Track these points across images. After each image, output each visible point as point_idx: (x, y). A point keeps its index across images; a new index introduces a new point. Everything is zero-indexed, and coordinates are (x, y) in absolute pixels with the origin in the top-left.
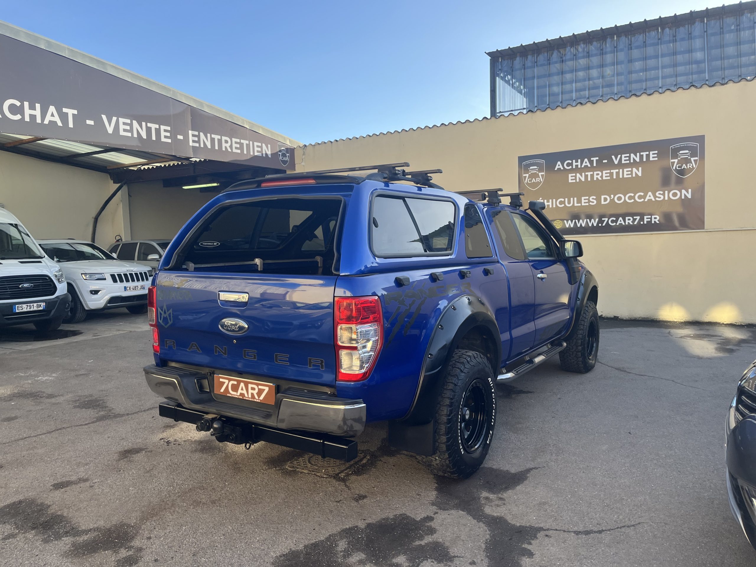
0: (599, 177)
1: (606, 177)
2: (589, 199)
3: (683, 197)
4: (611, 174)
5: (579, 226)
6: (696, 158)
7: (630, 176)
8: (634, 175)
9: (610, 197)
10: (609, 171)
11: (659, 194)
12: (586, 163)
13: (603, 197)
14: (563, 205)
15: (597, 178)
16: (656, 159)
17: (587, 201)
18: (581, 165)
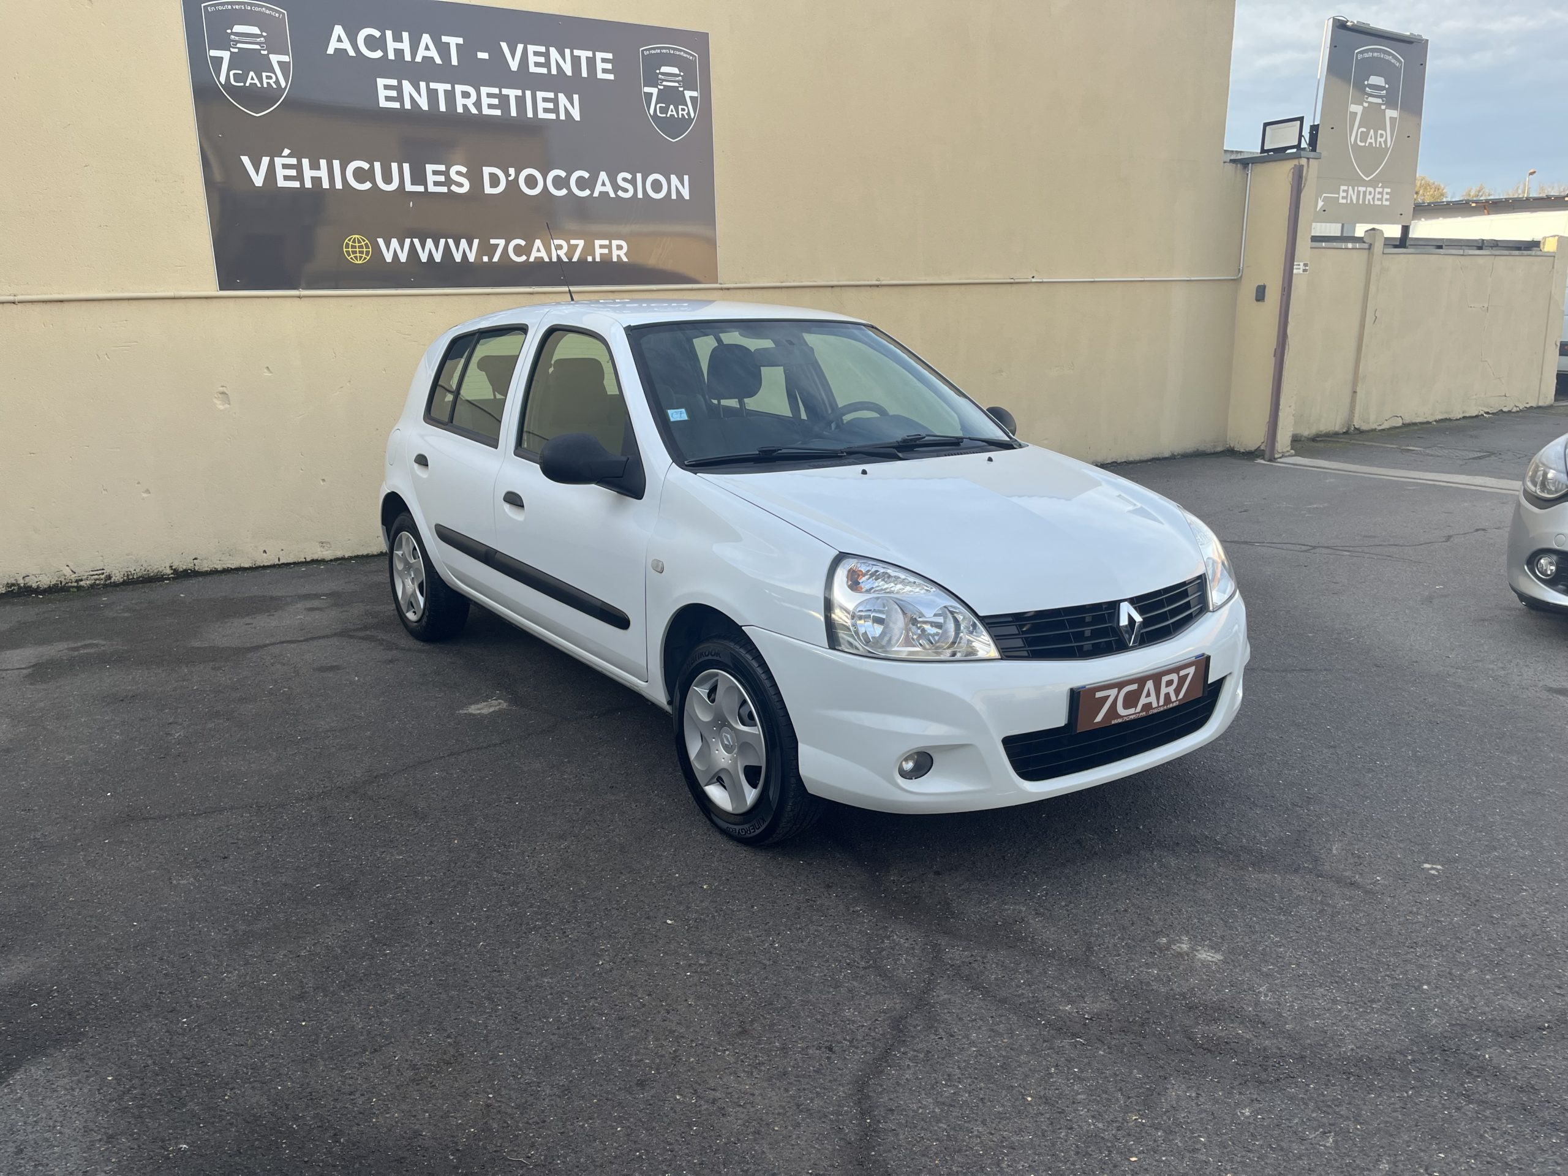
0: (470, 102)
1: (490, 106)
2: (446, 173)
3: (674, 197)
4: (504, 101)
5: (424, 258)
6: (695, 94)
7: (553, 116)
8: (562, 117)
9: (507, 175)
10: (496, 91)
11: (625, 180)
12: (427, 48)
13: (487, 171)
14: (368, 185)
15: (465, 106)
16: (611, 77)
17: (442, 178)
18: (414, 53)
